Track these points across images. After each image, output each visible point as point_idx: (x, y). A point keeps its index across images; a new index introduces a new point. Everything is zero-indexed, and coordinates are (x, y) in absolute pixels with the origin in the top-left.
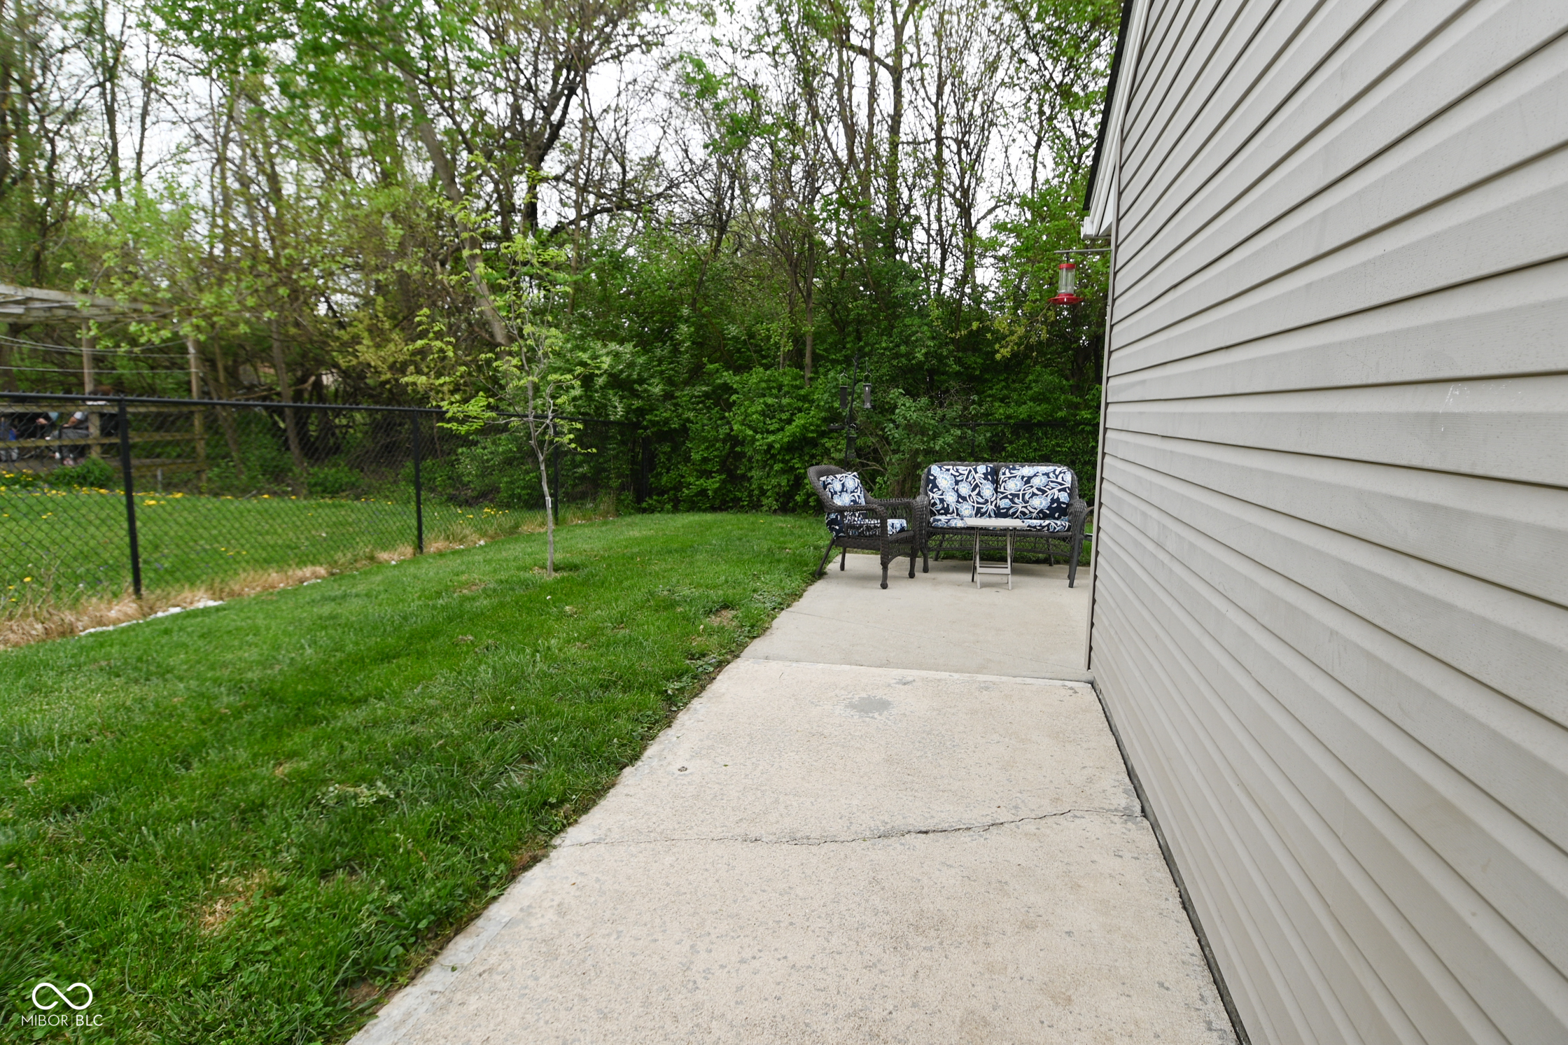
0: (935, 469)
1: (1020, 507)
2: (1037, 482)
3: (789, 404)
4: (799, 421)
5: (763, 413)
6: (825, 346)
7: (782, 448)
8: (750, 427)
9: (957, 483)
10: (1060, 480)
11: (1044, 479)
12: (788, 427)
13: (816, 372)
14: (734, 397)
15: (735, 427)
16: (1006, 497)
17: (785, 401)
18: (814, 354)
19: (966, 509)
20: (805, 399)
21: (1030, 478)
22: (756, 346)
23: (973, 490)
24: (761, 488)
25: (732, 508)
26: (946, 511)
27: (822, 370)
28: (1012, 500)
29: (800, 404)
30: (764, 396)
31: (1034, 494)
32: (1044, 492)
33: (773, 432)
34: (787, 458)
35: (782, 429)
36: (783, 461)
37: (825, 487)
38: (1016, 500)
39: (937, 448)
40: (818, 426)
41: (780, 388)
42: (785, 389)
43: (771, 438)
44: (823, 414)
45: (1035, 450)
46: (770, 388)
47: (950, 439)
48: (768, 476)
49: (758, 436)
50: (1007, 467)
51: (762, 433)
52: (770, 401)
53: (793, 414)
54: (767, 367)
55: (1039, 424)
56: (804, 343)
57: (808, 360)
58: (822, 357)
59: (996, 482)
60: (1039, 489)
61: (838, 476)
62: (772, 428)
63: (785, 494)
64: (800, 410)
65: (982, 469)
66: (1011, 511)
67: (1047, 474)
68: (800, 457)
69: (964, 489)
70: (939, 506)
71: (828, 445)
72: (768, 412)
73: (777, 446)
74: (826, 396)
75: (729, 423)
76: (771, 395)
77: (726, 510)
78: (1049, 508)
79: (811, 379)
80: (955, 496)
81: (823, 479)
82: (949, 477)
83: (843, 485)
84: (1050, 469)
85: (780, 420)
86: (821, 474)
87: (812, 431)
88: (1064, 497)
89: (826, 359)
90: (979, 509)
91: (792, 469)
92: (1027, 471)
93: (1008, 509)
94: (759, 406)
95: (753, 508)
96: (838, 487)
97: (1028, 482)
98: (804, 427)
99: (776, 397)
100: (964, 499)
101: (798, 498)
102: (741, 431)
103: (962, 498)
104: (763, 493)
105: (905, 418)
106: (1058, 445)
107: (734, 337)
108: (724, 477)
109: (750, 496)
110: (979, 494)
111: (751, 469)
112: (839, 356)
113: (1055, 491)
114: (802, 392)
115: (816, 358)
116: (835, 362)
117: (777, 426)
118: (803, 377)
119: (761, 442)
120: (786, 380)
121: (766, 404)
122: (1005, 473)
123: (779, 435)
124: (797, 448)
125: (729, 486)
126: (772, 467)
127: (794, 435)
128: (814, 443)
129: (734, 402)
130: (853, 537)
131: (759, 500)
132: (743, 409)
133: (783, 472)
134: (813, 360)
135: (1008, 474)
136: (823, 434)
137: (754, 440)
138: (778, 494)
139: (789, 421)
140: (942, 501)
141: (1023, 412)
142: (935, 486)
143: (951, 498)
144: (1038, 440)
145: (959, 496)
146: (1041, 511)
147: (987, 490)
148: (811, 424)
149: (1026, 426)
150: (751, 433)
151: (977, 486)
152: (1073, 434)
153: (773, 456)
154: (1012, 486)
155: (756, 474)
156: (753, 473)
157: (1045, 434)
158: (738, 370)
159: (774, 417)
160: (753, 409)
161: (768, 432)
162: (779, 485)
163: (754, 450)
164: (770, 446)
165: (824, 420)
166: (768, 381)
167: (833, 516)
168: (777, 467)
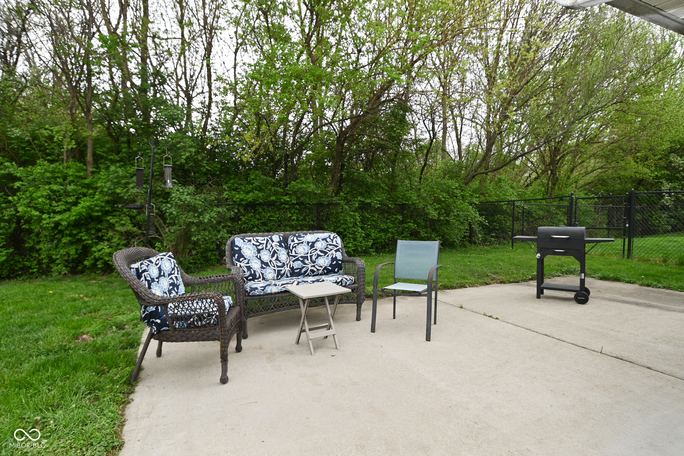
0: (238, 241)
1: (309, 266)
2: (320, 245)
3: (74, 190)
4: (85, 203)
5: (49, 197)
6: (104, 149)
7: (69, 225)
8: (36, 209)
9: (259, 251)
10: (334, 243)
11: (324, 243)
12: (74, 208)
13: (98, 168)
14: (17, 184)
15: (20, 209)
16: (298, 260)
17: (70, 188)
18: (94, 155)
19: (270, 273)
20: (88, 186)
21: (313, 243)
22: (40, 146)
23: (273, 256)
24: (50, 258)
25: (20, 275)
26: (254, 277)
27: (102, 166)
28: (303, 262)
29: (85, 190)
30: (50, 183)
31: (319, 256)
32: (325, 253)
33: (60, 213)
34: (74, 232)
35: (69, 210)
36: (70, 235)
37: (139, 275)
38: (306, 261)
39: (206, 221)
40: (102, 207)
41: (65, 178)
42: (70, 178)
43: (58, 217)
44: (106, 198)
45: (258, 220)
46: (55, 178)
47: (214, 214)
48: (57, 246)
49: (45, 216)
50: (295, 236)
51: (49, 213)
52: (55, 187)
53: (78, 198)
54: (51, 162)
55: (260, 204)
56: (86, 146)
57: (89, 158)
58: (102, 157)
59: (287, 248)
60: (321, 251)
61: (154, 259)
62: (58, 209)
63: (73, 260)
64: (85, 195)
65: (276, 238)
66: (303, 270)
67: (325, 239)
68: (87, 230)
69: (266, 256)
70: (247, 274)
71: (113, 221)
72: (54, 196)
73: (65, 223)
74: (108, 184)
75: (15, 206)
76: (56, 183)
77: (15, 277)
78: (331, 265)
79: (93, 173)
80: (259, 262)
81: (135, 266)
82: (251, 247)
83: (160, 269)
84: (326, 235)
85: (67, 202)
86: (132, 260)
87: (97, 211)
88: (339, 256)
89: (106, 159)
90: (279, 271)
91: (80, 240)
92: (310, 237)
93: (301, 269)
94: (44, 190)
95: (43, 274)
96: (154, 272)
97: (312, 246)
98: (89, 208)
99: (62, 185)
100: (267, 264)
101: (86, 263)
102: (26, 212)
103: (264, 264)
104: (52, 261)
105: (181, 200)
106: (271, 216)
107: (17, 138)
108: (11, 250)
109: (40, 263)
110: (277, 259)
111: (39, 242)
112: (117, 158)
113: (333, 252)
114: (86, 181)
115: (97, 158)
116: (113, 162)
117: (63, 207)
118: (86, 170)
119: (47, 221)
120: (71, 172)
121: (51, 190)
122: (292, 240)
123: (67, 215)
124: (83, 224)
125: (17, 258)
126: (60, 240)
127: (80, 214)
128: (99, 220)
129: (19, 188)
130: (181, 329)
131: (48, 266)
132: (28, 194)
133: (71, 243)
134: (94, 159)
135: (296, 241)
136: (107, 213)
137: (40, 219)
138: (67, 261)
139: (75, 204)
140: (249, 268)
141: (250, 197)
142: (241, 256)
143: (256, 265)
144: (259, 214)
145: (262, 262)
146: (325, 268)
147: (283, 255)
148: (96, 205)
149: (252, 206)
150: (37, 213)
151: (275, 252)
152: (279, 210)
153: (61, 232)
154: (302, 250)
155: (44, 246)
156: (41, 246)
157: (263, 209)
158: (23, 164)
159: (60, 200)
160: (39, 194)
161: (55, 212)
162: (68, 254)
163: (41, 227)
164: (57, 224)
165: (108, 202)
166: (53, 172)
167: (152, 309)
168: (64, 240)
